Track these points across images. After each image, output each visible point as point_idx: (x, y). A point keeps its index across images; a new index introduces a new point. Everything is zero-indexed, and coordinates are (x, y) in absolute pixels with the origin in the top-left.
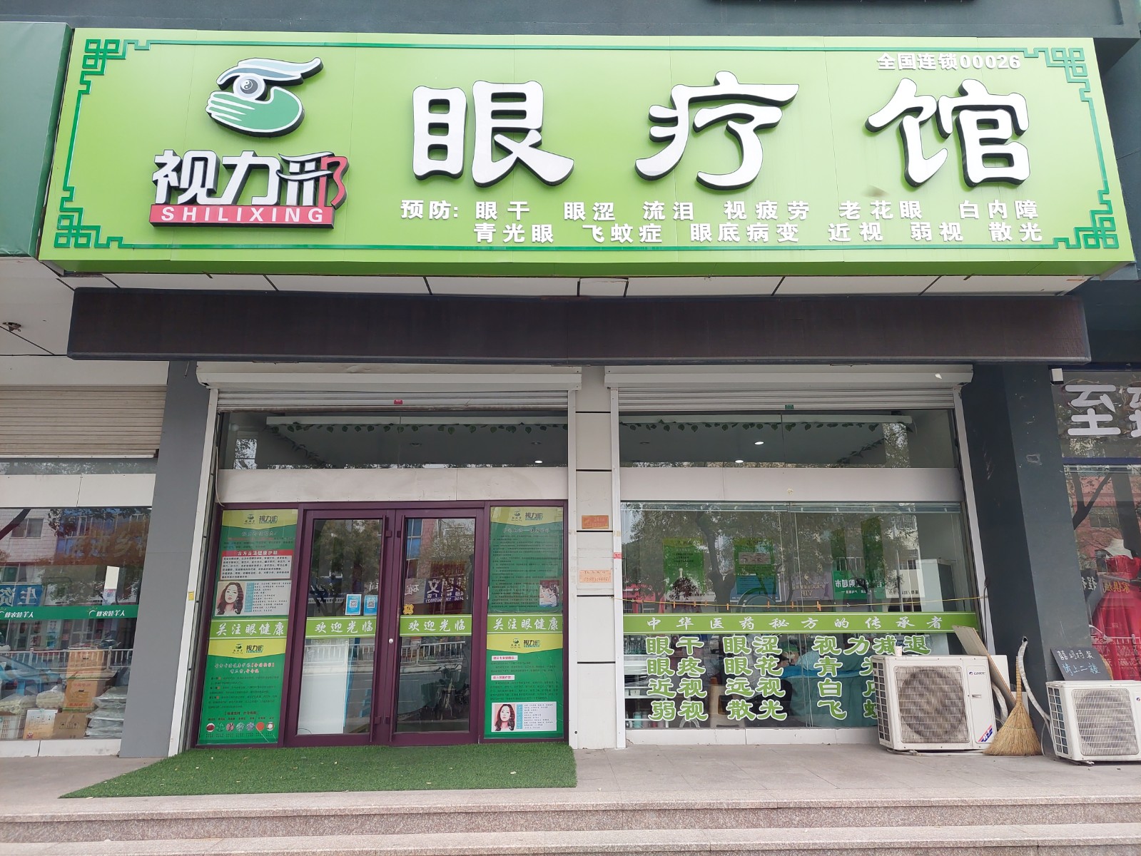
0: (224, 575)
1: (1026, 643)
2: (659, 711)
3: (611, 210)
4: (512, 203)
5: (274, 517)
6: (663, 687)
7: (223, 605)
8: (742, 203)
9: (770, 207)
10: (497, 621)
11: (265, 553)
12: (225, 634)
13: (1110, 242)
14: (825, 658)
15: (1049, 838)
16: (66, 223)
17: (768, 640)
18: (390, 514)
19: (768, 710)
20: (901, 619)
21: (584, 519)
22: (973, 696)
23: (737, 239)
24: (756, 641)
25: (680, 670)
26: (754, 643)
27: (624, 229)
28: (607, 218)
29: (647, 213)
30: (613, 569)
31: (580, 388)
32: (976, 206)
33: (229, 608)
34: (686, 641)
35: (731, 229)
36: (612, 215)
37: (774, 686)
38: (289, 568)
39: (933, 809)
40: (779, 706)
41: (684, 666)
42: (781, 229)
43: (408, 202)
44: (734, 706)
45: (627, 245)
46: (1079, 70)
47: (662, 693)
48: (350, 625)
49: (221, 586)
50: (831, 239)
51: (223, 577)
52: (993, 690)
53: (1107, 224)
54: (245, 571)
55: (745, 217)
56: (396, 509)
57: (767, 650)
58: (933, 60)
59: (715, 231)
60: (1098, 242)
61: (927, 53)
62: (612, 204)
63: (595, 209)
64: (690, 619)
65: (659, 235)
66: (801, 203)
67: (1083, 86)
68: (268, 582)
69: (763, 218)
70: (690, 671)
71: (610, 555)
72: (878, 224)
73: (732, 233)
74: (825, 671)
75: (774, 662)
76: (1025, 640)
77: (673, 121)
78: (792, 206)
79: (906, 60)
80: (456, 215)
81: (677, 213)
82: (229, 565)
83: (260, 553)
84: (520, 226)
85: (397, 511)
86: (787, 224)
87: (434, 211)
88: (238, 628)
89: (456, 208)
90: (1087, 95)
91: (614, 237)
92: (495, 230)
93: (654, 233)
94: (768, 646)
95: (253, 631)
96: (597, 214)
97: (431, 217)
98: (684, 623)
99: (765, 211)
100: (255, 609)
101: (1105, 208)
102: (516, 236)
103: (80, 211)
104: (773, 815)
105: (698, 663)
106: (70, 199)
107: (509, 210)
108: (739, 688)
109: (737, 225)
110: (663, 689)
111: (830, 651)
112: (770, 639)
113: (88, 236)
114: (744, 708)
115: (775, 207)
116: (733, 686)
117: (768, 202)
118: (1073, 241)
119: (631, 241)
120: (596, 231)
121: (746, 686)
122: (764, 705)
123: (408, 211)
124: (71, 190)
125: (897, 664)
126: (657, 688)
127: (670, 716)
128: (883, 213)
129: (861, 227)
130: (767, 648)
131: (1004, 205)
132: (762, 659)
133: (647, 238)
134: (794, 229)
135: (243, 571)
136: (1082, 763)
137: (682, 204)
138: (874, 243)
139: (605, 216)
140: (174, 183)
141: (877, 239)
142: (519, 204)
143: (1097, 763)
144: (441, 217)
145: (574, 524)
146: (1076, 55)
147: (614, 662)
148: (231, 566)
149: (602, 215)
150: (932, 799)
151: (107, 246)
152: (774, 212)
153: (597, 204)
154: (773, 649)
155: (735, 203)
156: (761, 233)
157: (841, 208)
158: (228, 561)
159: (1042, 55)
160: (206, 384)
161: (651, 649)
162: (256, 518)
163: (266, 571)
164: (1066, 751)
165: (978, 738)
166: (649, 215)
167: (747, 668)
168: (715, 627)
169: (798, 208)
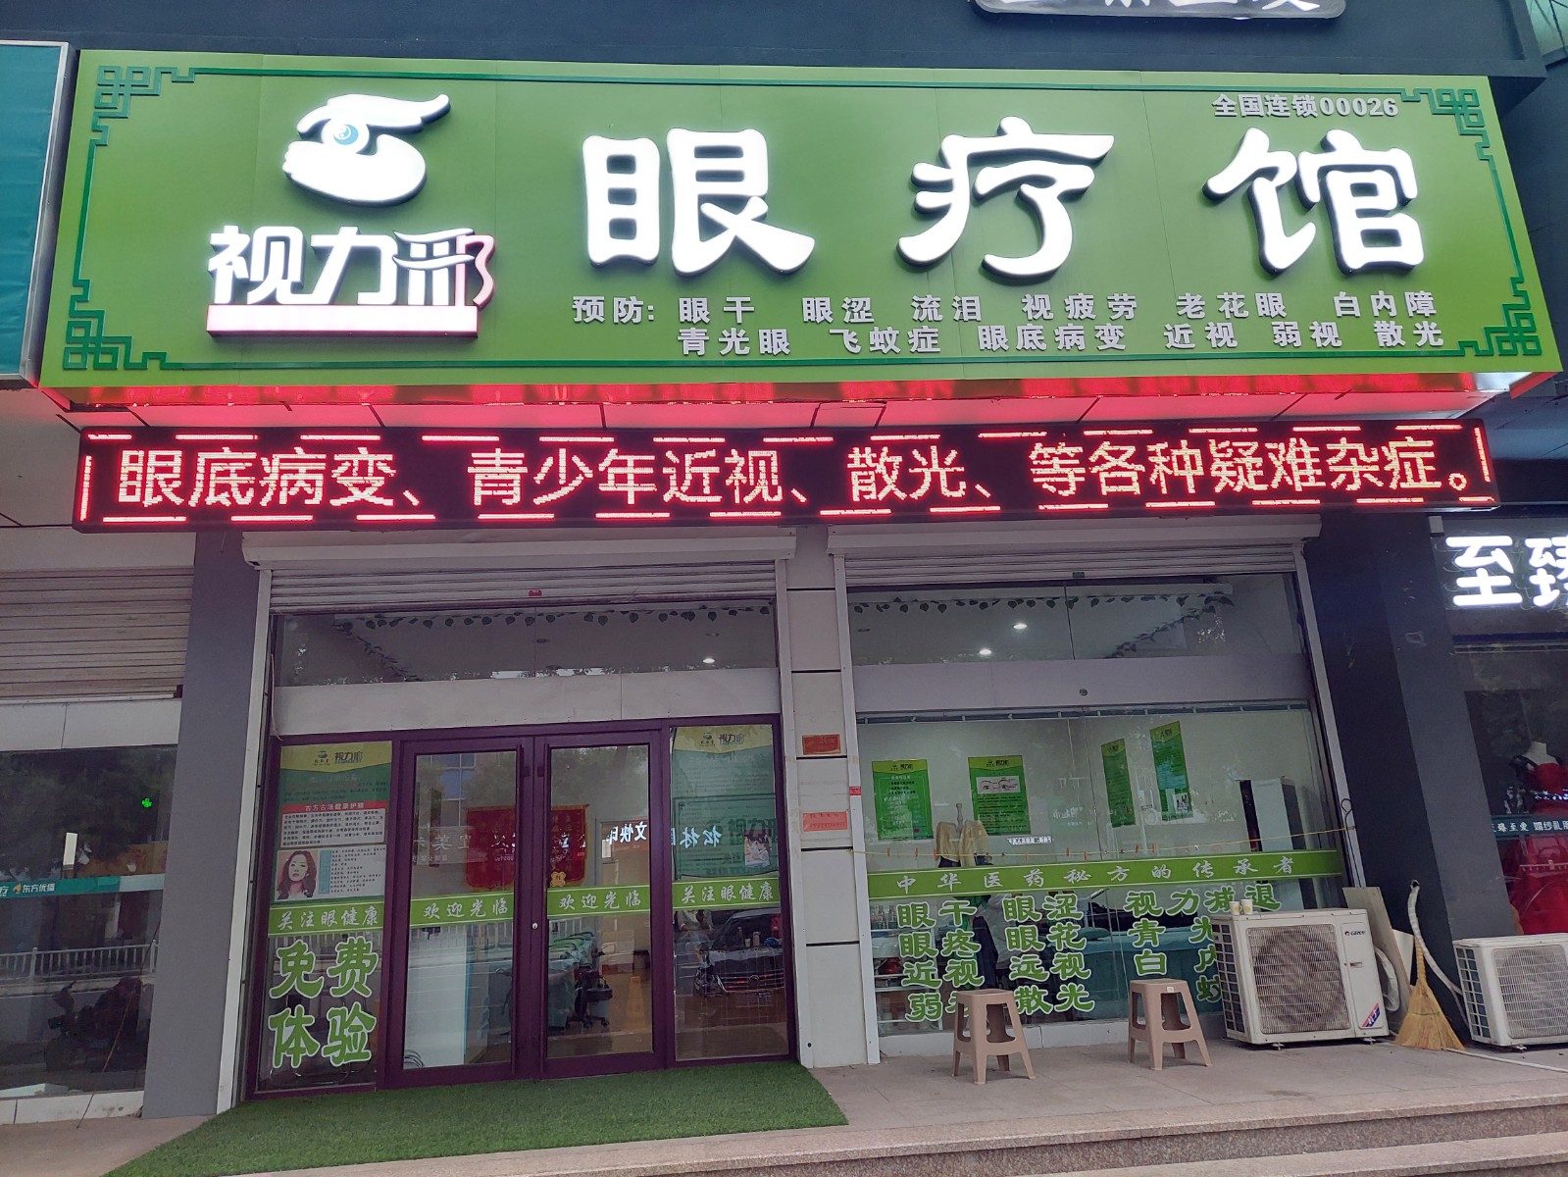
0: (287, 841)
1: (1417, 888)
2: (920, 1008)
3: (867, 308)
4: (728, 299)
5: (357, 754)
6: (923, 974)
7: (286, 884)
8: (1047, 297)
9: (1084, 302)
10: (686, 889)
11: (346, 806)
12: (290, 927)
13: (1531, 346)
14: (1141, 922)
15: (1512, 1157)
16: (79, 333)
17: (1064, 899)
18: (525, 743)
19: (1068, 997)
20: (1239, 862)
21: (806, 740)
22: (1352, 965)
23: (1043, 346)
24: (1047, 903)
25: (945, 948)
26: (1045, 906)
27: (887, 333)
28: (863, 320)
29: (917, 311)
30: (849, 810)
31: (791, 557)
32: (1355, 299)
33: (294, 888)
34: (952, 907)
35: (1034, 333)
36: (869, 314)
37: (1075, 964)
38: (381, 827)
39: (1350, 1126)
40: (1083, 991)
41: (952, 943)
42: (1102, 332)
43: (583, 299)
44: (1022, 996)
45: (892, 356)
46: (1474, 119)
47: (922, 982)
48: (474, 905)
49: (281, 857)
50: (1169, 346)
51: (284, 844)
52: (1376, 955)
53: (1525, 324)
54: (317, 834)
55: (1051, 316)
56: (534, 736)
57: (1062, 915)
58: (1285, 104)
59: (1012, 335)
60: (1515, 347)
61: (1277, 95)
62: (868, 300)
63: (846, 306)
64: (956, 875)
65: (936, 342)
66: (1126, 297)
67: (1479, 139)
68: (351, 848)
69: (1076, 317)
70: (959, 949)
71: (845, 790)
72: (1229, 325)
73: (1035, 338)
74: (1143, 939)
75: (1074, 930)
76: (1415, 885)
77: (945, 186)
78: (1113, 300)
79: (1250, 104)
80: (651, 317)
81: (959, 311)
82: (293, 825)
83: (338, 806)
84: (742, 332)
85: (536, 738)
86: (1109, 324)
87: (620, 311)
88: (310, 917)
89: (651, 308)
90: (1486, 152)
91: (873, 345)
92: (707, 338)
93: (929, 339)
94: (1064, 908)
95: (332, 921)
96: (848, 313)
97: (616, 320)
98: (948, 882)
99: (1078, 308)
100: (334, 889)
101: (1520, 301)
102: (737, 345)
103: (99, 315)
104: (1136, 1148)
105: (969, 937)
106: (83, 299)
107: (725, 309)
108: (1028, 970)
109: (1042, 327)
110: (923, 977)
111: (1148, 911)
112: (1067, 898)
113: (113, 353)
114: (1036, 997)
115: (1091, 303)
116: (1019, 966)
117: (1081, 296)
118: (1483, 346)
119: (897, 350)
120: (848, 337)
121: (1038, 967)
122: (1063, 992)
123: (584, 312)
124: (84, 285)
125: (1248, 923)
126: (915, 975)
127: (934, 1014)
128: (1235, 309)
129: (1207, 328)
130: (1062, 911)
131: (1391, 298)
132: (1056, 926)
133: (919, 347)
134: (1118, 332)
135: (315, 834)
136: (1512, 1049)
137: (964, 299)
138: (1225, 351)
139: (860, 317)
140: (242, 274)
141: (1229, 345)
142: (739, 300)
143: (1530, 1048)
144: (631, 320)
145: (792, 748)
146: (1468, 99)
147: (858, 942)
148: (295, 827)
149: (856, 315)
150: (1346, 1113)
151: (142, 367)
152: (1090, 309)
153: (848, 300)
154: (1071, 912)
155: (1037, 297)
156: (1074, 337)
157: (1178, 304)
158: (291, 819)
159: (1424, 98)
160: (256, 563)
161: (905, 920)
162: (331, 756)
163: (347, 832)
164: (1487, 1034)
165: (1361, 1023)
166: (921, 314)
167: (1037, 941)
168: (991, 886)
169: (1121, 303)
